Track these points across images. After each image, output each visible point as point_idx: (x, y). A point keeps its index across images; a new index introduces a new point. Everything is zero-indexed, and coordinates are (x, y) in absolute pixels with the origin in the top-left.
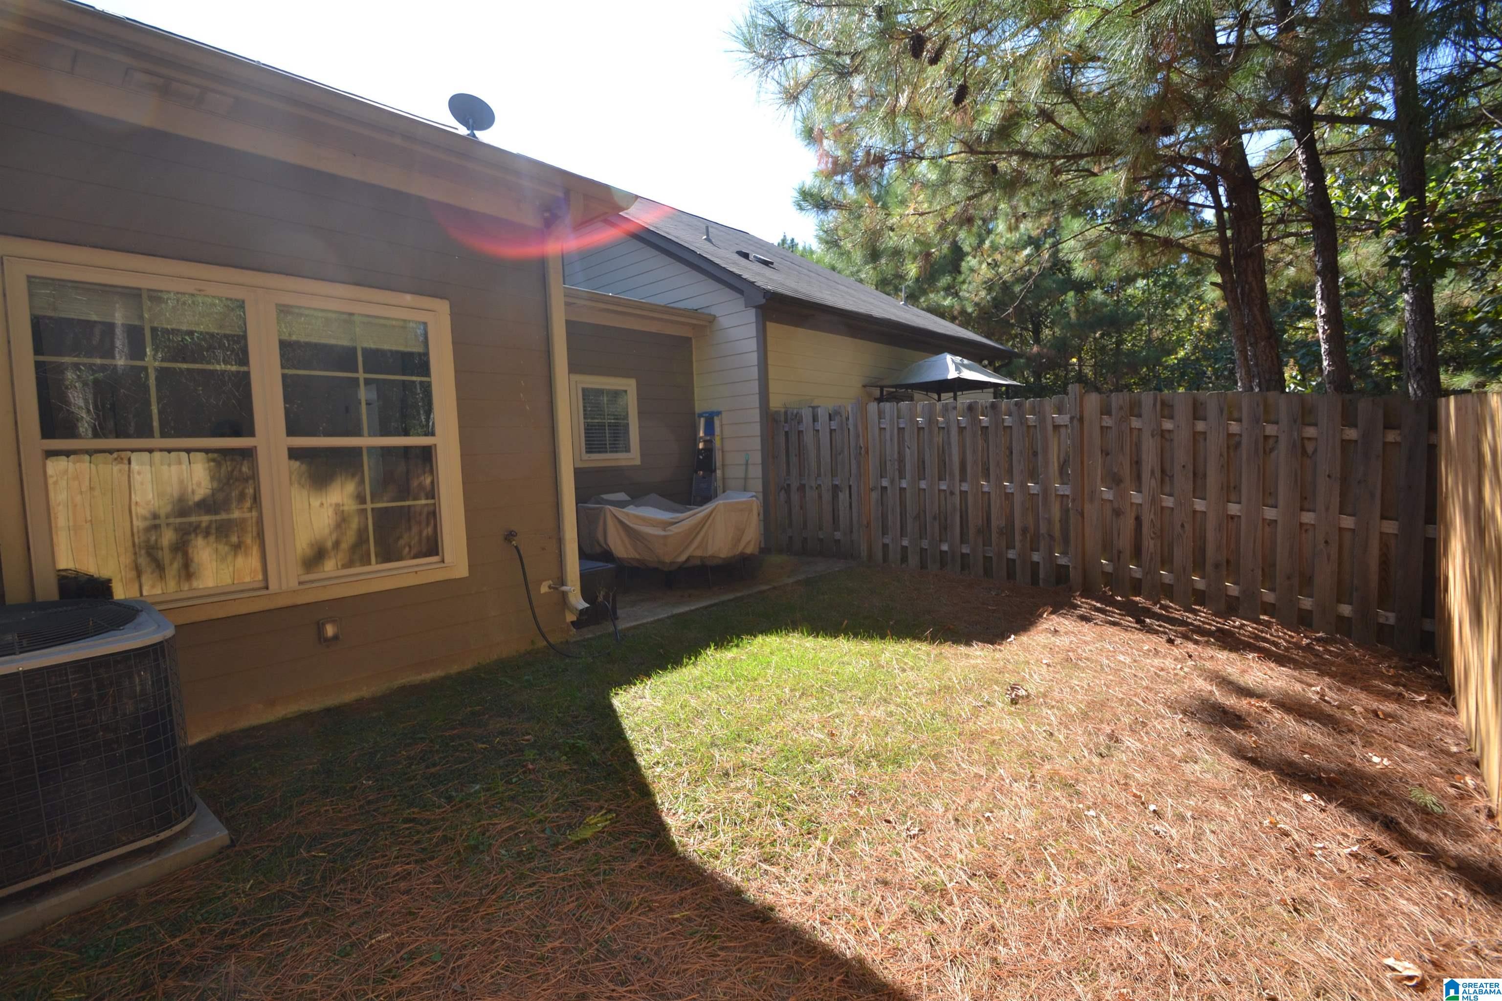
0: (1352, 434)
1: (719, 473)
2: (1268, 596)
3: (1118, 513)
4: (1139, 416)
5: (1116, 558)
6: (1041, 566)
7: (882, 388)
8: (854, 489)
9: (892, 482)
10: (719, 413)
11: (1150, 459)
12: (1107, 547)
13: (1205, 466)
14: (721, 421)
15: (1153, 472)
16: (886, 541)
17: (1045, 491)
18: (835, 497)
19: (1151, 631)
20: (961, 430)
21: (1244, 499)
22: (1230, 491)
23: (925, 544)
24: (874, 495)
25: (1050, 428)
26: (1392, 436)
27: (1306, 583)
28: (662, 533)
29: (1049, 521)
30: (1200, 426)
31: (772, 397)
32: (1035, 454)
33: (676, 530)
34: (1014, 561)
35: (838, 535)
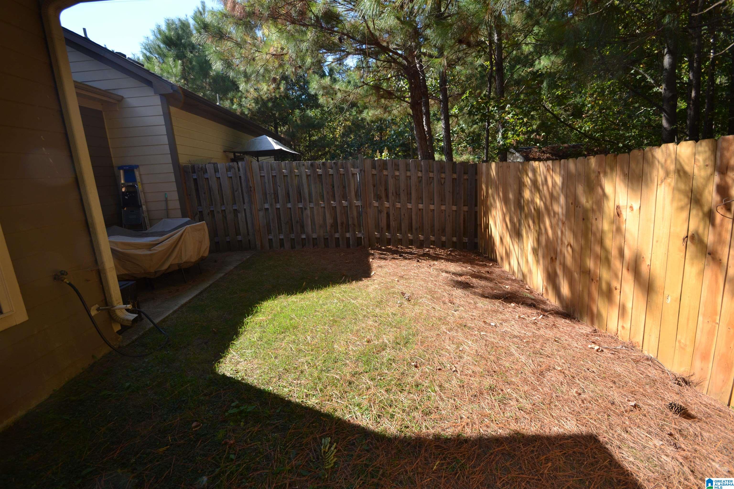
0: (455, 176)
1: (144, 207)
2: (432, 238)
3: (380, 212)
4: (386, 169)
5: (380, 231)
6: (351, 239)
7: (234, 153)
8: (248, 211)
9: (271, 205)
10: (137, 167)
11: (391, 189)
12: (378, 227)
13: (411, 191)
14: (139, 171)
15: (393, 193)
16: (270, 237)
17: (351, 204)
18: (236, 216)
19: (405, 258)
20: (308, 176)
21: (424, 202)
22: (420, 199)
23: (292, 236)
24: (261, 214)
25: (351, 175)
26: (466, 177)
27: (443, 231)
28: (149, 252)
29: (353, 218)
30: (408, 174)
31: (180, 156)
32: (344, 187)
33: (160, 249)
34: (338, 238)
35: (239, 238)
